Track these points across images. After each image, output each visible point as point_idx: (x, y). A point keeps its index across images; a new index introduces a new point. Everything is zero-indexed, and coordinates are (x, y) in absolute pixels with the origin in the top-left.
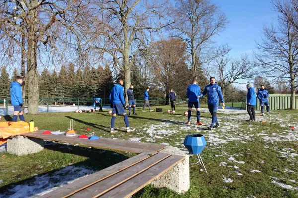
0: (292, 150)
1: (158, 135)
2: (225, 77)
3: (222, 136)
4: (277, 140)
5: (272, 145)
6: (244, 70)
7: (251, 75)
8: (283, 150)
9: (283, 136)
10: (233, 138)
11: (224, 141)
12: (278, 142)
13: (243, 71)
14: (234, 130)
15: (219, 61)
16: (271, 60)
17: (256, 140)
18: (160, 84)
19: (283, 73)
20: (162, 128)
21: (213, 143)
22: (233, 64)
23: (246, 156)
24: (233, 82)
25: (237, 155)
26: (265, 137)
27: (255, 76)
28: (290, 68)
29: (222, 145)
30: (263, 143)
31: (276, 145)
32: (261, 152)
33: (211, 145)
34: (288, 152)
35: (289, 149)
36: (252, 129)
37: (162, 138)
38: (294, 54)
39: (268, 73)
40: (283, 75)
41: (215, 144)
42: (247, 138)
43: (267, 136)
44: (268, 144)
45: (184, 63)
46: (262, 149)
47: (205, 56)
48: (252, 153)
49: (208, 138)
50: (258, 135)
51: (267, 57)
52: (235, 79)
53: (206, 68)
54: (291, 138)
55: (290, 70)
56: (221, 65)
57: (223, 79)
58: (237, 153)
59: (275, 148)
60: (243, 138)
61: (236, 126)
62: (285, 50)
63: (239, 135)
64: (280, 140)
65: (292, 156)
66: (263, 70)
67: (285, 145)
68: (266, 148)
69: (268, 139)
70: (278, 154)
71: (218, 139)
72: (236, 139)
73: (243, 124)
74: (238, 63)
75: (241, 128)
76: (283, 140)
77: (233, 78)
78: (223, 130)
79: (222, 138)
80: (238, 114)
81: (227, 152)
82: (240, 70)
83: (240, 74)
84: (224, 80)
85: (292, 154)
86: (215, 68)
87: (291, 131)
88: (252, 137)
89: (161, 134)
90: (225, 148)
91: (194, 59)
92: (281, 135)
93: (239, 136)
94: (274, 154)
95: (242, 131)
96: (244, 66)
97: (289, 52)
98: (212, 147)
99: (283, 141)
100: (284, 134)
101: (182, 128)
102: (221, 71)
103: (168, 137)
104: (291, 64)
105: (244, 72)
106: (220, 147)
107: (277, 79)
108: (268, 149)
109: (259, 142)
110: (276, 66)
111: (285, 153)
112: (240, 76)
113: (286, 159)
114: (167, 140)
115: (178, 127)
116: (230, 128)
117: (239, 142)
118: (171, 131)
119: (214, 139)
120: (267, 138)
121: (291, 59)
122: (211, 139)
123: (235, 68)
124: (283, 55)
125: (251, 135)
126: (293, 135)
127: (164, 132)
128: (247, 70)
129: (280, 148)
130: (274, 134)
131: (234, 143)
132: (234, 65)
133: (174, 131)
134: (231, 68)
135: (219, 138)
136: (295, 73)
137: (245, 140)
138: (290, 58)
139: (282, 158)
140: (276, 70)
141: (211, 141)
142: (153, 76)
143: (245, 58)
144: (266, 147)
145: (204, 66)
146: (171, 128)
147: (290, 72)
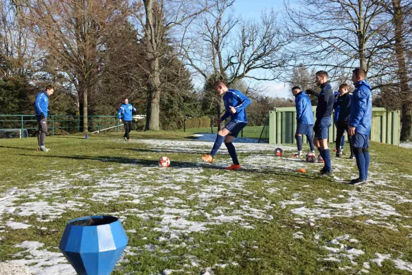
0: (352, 240)
1: (18, 219)
2: (225, 64)
3: (196, 213)
4: (323, 216)
5: (312, 229)
6: (268, 48)
7: (284, 62)
8: (334, 241)
9: (338, 206)
10: (223, 218)
11: (198, 227)
12: (324, 222)
13: (265, 50)
14: (230, 194)
15: (212, 23)
16: (323, 26)
17: (276, 219)
18: (61, 77)
19: (345, 57)
20: (39, 197)
21: (168, 235)
22: (243, 32)
23: (244, 267)
24: (242, 76)
25: (223, 266)
26: (297, 211)
27: (292, 62)
28: (361, 46)
29: (192, 239)
30: (291, 225)
31: (319, 229)
32: (282, 252)
33: (162, 239)
34: (342, 246)
35: (347, 236)
36: (272, 191)
37: (25, 227)
38: (368, 14)
39: (316, 56)
40: (347, 61)
41: (173, 236)
42: (257, 213)
43: (303, 208)
44: (302, 227)
45: (127, 24)
46: (285, 243)
47: (176, 9)
48: (261, 255)
49: (159, 220)
50: (284, 204)
51: (313, 17)
52: (249, 69)
53: (178, 37)
54: (354, 208)
55: (360, 51)
56: (215, 33)
57: (221, 68)
58: (224, 260)
59: (317, 237)
60: (247, 214)
61: (237, 184)
62: (351, 5)
63: (239, 208)
64: (328, 216)
65: (350, 257)
66: (305, 49)
67: (339, 227)
68: (296, 240)
69: (303, 214)
70: (322, 252)
71: (185, 222)
72: (230, 219)
73: (254, 179)
74: (254, 30)
75: (247, 188)
76: (336, 214)
77: (242, 66)
78: (203, 195)
79: (195, 219)
80: (248, 154)
81: (199, 257)
82: (259, 48)
83: (259, 57)
84: (223, 70)
85: (352, 250)
86: (200, 39)
87: (355, 192)
88: (269, 212)
89: (30, 214)
90: (198, 245)
91: (150, 15)
92: (334, 202)
93: (239, 212)
94: (312, 253)
95: (247, 198)
96: (267, 38)
97: (358, 10)
98: (163, 245)
99: (335, 219)
100: (340, 201)
101: (95, 194)
102: (217, 48)
103: (45, 224)
104: (361, 36)
105: (268, 54)
106: (184, 244)
107: (333, 71)
108: (300, 240)
109: (284, 223)
110: (332, 41)
111: (335, 250)
112: (259, 62)
113: (337, 267)
114: (42, 233)
115: (86, 194)
116: (220, 190)
117: (235, 226)
118: (62, 206)
119: (174, 224)
120: (302, 211)
121: (362, 25)
122: (167, 222)
123: (247, 42)
124: (347, 15)
125: (268, 207)
126: (358, 202)
127: (40, 208)
128: (274, 49)
129: (326, 239)
130: (320, 200)
131: (220, 230)
132: (246, 34)
133: (71, 204)
134: (238, 42)
135: (188, 219)
136: (369, 57)
137: (251, 220)
138: (359, 24)
139: (329, 264)
140: (332, 49)
141: (166, 230)
142: (42, 53)
143: (269, 19)
144: (297, 235)
145: (176, 33)
146: (64, 195)
147: (360, 55)
